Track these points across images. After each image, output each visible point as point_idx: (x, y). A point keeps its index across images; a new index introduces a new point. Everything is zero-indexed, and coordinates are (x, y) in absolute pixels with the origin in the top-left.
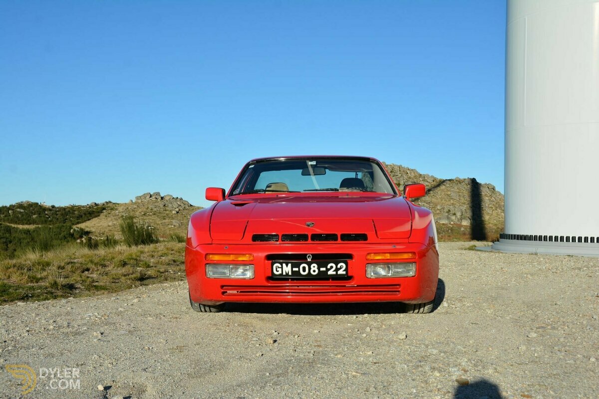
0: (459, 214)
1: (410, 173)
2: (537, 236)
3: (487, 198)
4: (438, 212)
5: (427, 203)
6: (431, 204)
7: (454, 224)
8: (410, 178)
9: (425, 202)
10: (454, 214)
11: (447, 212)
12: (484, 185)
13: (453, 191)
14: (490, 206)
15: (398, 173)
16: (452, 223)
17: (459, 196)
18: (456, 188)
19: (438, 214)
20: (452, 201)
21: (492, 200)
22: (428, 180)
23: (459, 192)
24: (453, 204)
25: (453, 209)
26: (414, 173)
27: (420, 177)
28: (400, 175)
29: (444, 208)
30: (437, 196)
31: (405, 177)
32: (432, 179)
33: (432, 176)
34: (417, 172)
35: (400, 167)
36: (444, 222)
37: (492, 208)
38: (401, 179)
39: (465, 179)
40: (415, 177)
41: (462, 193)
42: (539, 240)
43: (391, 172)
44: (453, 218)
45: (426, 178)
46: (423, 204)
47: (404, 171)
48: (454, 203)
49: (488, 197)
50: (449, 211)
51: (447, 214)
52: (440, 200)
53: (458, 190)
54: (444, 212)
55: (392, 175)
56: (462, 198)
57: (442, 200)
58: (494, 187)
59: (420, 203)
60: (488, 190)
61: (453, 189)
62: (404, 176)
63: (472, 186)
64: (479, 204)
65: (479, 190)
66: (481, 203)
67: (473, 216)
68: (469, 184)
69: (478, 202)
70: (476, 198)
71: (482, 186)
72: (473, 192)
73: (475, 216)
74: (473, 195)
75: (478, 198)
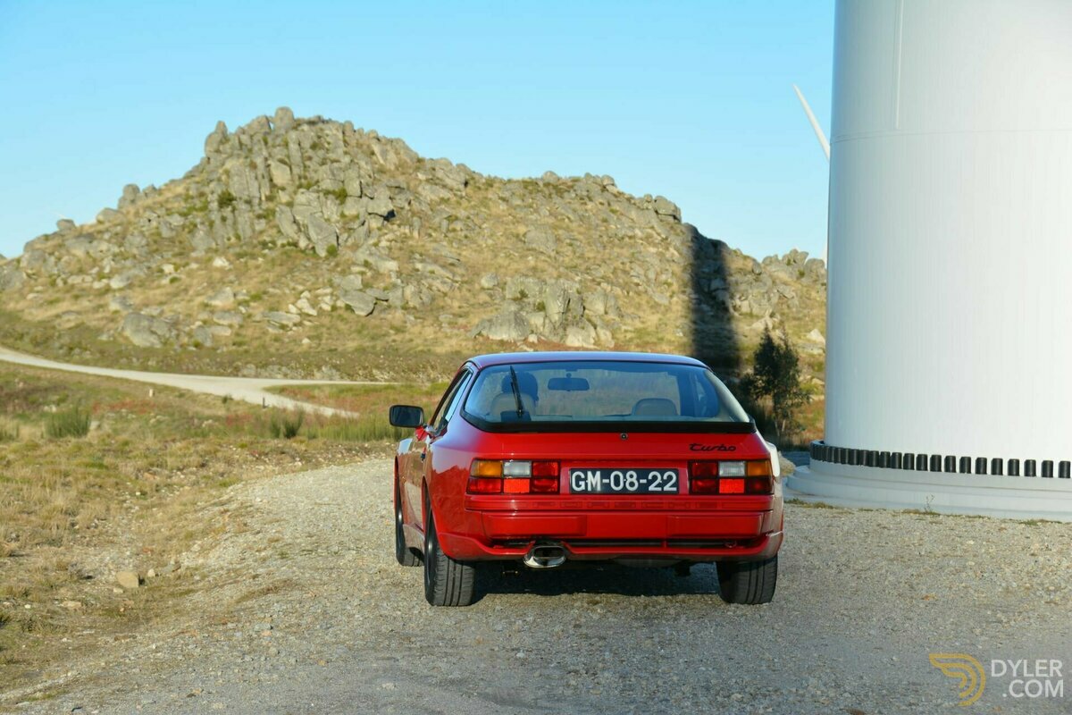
0: (555, 308)
1: (384, 153)
3: (652, 250)
4: (483, 297)
5: (443, 267)
6: (460, 271)
7: (539, 340)
8: (382, 171)
9: (436, 261)
10: (541, 307)
11: (515, 300)
12: (641, 200)
13: (534, 223)
14: (663, 277)
15: (340, 151)
16: (532, 338)
17: (558, 240)
18: (545, 211)
19: (484, 305)
20: (531, 260)
21: (668, 255)
22: (448, 182)
23: (555, 227)
24: (534, 269)
25: (537, 289)
26: (397, 153)
27: (417, 169)
28: (347, 159)
29: (503, 286)
30: (481, 242)
31: (365, 167)
32: (462, 178)
33: (462, 167)
34: (407, 149)
35: (345, 129)
36: (505, 337)
37: (669, 285)
38: (352, 173)
39: (576, 180)
40: (401, 166)
41: (568, 229)
43: (314, 147)
44: (537, 320)
45: (440, 174)
46: (430, 268)
47: (359, 146)
48: (540, 265)
49: (655, 245)
50: (523, 295)
51: (513, 308)
52: (488, 255)
53: (551, 220)
54: (503, 298)
55: (316, 159)
56: (567, 250)
57: (496, 256)
58: (676, 209)
59: (419, 266)
60: (654, 221)
61: (533, 217)
62: (363, 163)
63: (600, 206)
64: (625, 272)
65: (624, 219)
66: (634, 265)
67: (606, 313)
68: (590, 200)
69: (623, 263)
70: (616, 250)
71: (634, 204)
72: (603, 228)
73: (612, 316)
74: (605, 239)
75: (622, 248)
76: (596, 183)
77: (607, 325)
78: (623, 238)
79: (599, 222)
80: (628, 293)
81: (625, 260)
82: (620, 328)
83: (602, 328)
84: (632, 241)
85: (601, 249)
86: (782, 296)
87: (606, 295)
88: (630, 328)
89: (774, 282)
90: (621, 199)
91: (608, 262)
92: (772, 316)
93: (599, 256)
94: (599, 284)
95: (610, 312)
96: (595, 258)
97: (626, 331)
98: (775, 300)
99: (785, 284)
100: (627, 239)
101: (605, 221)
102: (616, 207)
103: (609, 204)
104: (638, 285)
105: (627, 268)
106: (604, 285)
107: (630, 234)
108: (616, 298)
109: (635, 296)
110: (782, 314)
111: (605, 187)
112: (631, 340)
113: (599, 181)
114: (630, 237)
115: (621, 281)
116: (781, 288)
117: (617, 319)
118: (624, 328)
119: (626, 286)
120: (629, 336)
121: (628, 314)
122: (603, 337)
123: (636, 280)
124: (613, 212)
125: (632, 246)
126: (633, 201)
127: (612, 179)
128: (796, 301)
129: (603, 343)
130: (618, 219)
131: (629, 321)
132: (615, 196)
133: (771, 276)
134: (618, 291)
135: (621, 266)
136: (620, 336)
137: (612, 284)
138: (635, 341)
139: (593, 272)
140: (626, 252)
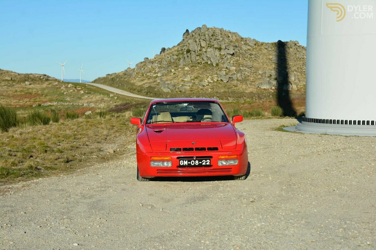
0: (280, 79)
1: (232, 37)
2: (328, 120)
4: (260, 76)
5: (248, 68)
6: (253, 69)
8: (231, 42)
9: (246, 67)
10: (276, 79)
11: (268, 77)
13: (275, 55)
15: (220, 36)
16: (273, 88)
19: (260, 79)
20: (273, 66)
22: (250, 44)
24: (274, 68)
25: (275, 74)
26: (236, 37)
27: (242, 41)
28: (221, 39)
29: (265, 73)
30: (259, 61)
31: (227, 41)
32: (254, 43)
33: (254, 40)
34: (239, 35)
35: (221, 30)
36: (265, 88)
38: (223, 43)
40: (237, 40)
42: (330, 123)
43: (212, 35)
44: (275, 83)
45: (248, 42)
46: (244, 69)
47: (225, 35)
48: (276, 67)
50: (271, 75)
51: (268, 79)
52: (261, 64)
54: (265, 77)
55: (213, 39)
57: (263, 65)
59: (241, 68)
61: (274, 53)
62: (226, 40)
63: (294, 50)
64: (301, 68)
65: (301, 53)
66: (303, 66)
67: (295, 80)
68: (291, 48)
69: (300, 66)
70: (299, 62)
71: (304, 49)
72: (295, 56)
73: (297, 81)
74: (295, 59)
75: (300, 61)
76: (293, 43)
77: (295, 84)
78: (300, 59)
79: (294, 54)
80: (302, 74)
81: (301, 65)
82: (299, 84)
83: (294, 84)
84: (303, 59)
85: (294, 62)
87: (295, 75)
88: (302, 84)
90: (301, 47)
91: (296, 65)
93: (294, 64)
94: (293, 72)
95: (296, 80)
96: (292, 64)
97: (301, 85)
100: (302, 59)
101: (295, 54)
102: (299, 50)
103: (297, 49)
104: (305, 72)
105: (302, 67)
106: (295, 72)
107: (303, 57)
108: (298, 76)
109: (304, 75)
111: (296, 44)
112: (302, 87)
113: (294, 42)
114: (303, 58)
115: (300, 71)
117: (298, 82)
118: (300, 84)
119: (301, 72)
120: (301, 86)
121: (301, 80)
122: (294, 87)
123: (304, 71)
124: (298, 51)
125: (303, 61)
126: (304, 48)
127: (298, 42)
129: (294, 89)
130: (299, 53)
131: (302, 82)
132: (299, 47)
134: (299, 74)
135: (300, 67)
136: (299, 87)
137: (297, 72)
138: (303, 88)
139: (291, 69)
140: (301, 63)
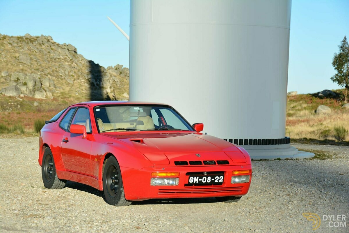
0: (31, 84)
3: (67, 63)
4: (3, 80)
7: (25, 96)
10: (25, 84)
11: (15, 81)
12: (62, 45)
13: (22, 53)
14: (71, 74)
16: (22, 95)
17: (31, 59)
18: (26, 48)
19: (3, 83)
20: (21, 66)
21: (73, 65)
23: (30, 55)
24: (22, 70)
25: (23, 77)
29: (10, 76)
36: (11, 95)
37: (73, 76)
39: (38, 37)
41: (35, 55)
44: (23, 89)
48: (25, 68)
49: (68, 62)
50: (18, 79)
51: (14, 84)
52: (4, 64)
53: (29, 52)
54: (11, 80)
56: (35, 63)
57: (7, 65)
58: (75, 49)
60: (67, 53)
61: (22, 50)
63: (47, 47)
64: (57, 71)
65: (56, 52)
66: (60, 69)
67: (50, 86)
68: (43, 44)
69: (56, 68)
70: (53, 63)
71: (60, 47)
72: (48, 55)
73: (52, 87)
74: (49, 59)
75: (56, 62)
76: (45, 39)
77: (50, 91)
78: (56, 59)
79: (47, 53)
80: (58, 79)
81: (57, 67)
82: (55, 92)
83: (48, 92)
84: (59, 60)
85: (48, 63)
86: (114, 81)
87: (50, 80)
88: (59, 92)
89: (111, 76)
90: (55, 44)
91: (50, 67)
92: (110, 88)
93: (47, 65)
94: (47, 75)
95: (51, 86)
96: (45, 66)
97: (57, 93)
98: (111, 82)
99: (115, 76)
100: (57, 59)
101: (49, 52)
102: (53, 47)
103: (50, 46)
104: (61, 76)
105: (58, 70)
106: (49, 76)
107: (58, 57)
108: (54, 81)
109: (61, 80)
110: (114, 87)
111: (49, 40)
112: (59, 96)
113: (46, 38)
114: (59, 59)
115: (55, 74)
116: (114, 78)
117: (54, 89)
118: (57, 92)
119: (57, 77)
120: (59, 95)
121: (58, 87)
122: (48, 95)
123: (61, 74)
124: (52, 49)
125: (59, 62)
126: (59, 45)
127: (51, 37)
128: (119, 83)
129: (49, 97)
130: (54, 52)
131: (58, 89)
132: (53, 43)
133: (110, 73)
134: (54, 78)
135: (55, 69)
136: (55, 95)
137: (52, 76)
138: (61, 97)
139: (45, 71)
140: (57, 64)
